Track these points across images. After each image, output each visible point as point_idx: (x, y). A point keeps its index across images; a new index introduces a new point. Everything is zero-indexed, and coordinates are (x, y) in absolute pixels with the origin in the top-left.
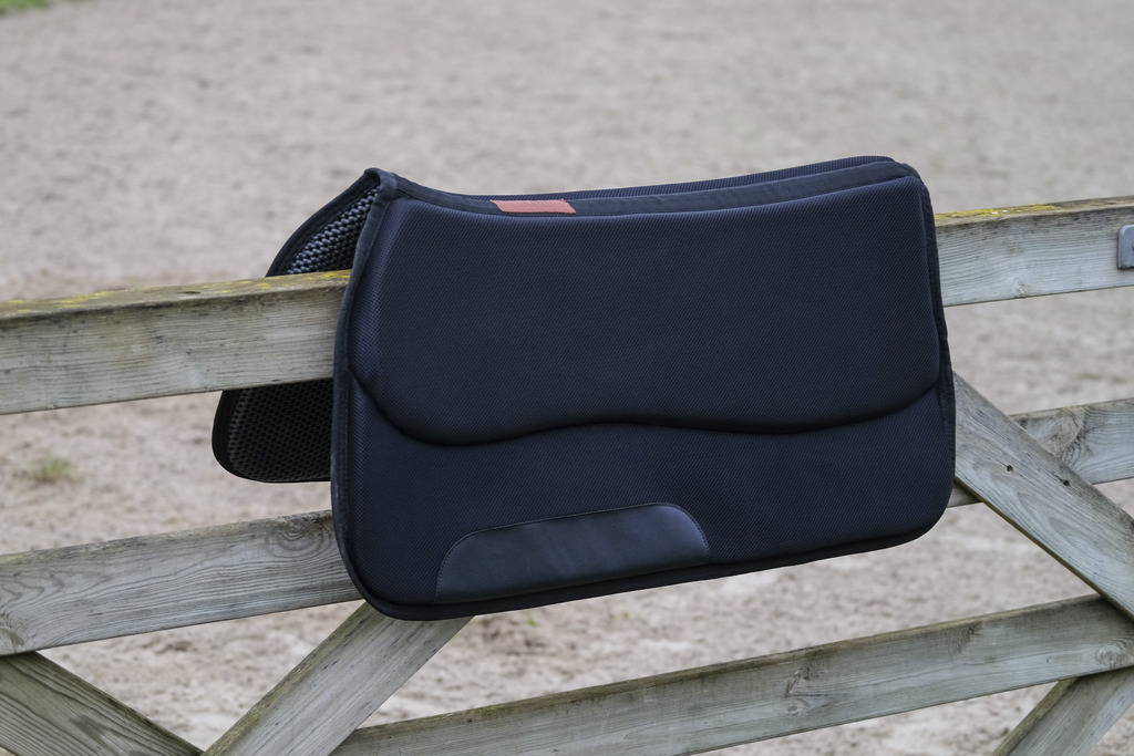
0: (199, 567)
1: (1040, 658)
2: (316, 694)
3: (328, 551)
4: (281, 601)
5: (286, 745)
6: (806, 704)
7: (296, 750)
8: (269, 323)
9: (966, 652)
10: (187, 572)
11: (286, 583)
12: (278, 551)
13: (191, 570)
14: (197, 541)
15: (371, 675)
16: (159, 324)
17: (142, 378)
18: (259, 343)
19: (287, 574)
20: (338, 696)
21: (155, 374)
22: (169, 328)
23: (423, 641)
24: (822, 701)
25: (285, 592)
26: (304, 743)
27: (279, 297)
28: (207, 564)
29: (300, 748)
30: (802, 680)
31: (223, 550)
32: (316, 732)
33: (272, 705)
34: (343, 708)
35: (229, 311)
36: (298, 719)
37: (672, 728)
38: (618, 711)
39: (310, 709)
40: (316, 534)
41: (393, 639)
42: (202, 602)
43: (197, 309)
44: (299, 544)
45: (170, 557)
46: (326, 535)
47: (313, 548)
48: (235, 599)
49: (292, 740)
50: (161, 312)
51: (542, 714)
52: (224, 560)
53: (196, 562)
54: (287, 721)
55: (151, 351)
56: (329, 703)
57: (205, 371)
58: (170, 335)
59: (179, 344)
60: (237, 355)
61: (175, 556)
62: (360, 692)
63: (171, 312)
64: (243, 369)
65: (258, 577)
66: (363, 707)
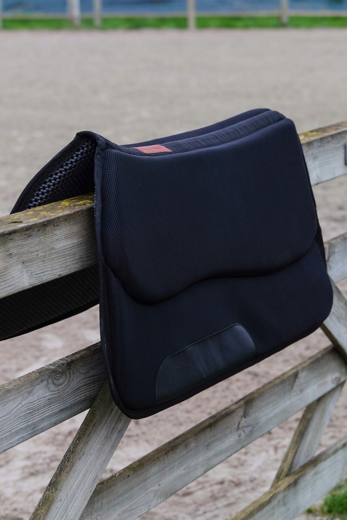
0: (20, 406)
1: (315, 386)
2: (76, 477)
3: (73, 382)
4: (54, 420)
5: (65, 513)
6: (244, 432)
7: (69, 515)
8: (57, 237)
9: (294, 389)
10: (14, 410)
11: (56, 408)
12: (53, 388)
13: (16, 409)
14: (18, 388)
15: (98, 457)
16: (11, 245)
17: (3, 283)
18: (53, 251)
19: (56, 401)
20: (84, 475)
21: (8, 280)
22: (14, 247)
23: (118, 431)
24: (250, 429)
25: (56, 414)
26: (72, 510)
27: (61, 220)
28: (23, 403)
29: (70, 513)
30: (243, 419)
31: (29, 393)
32: (77, 501)
33: (59, 489)
34: (87, 482)
35: (40, 232)
36: (70, 494)
37: (200, 459)
38: (182, 455)
39: (74, 487)
40: (68, 373)
41: (106, 433)
42: (21, 429)
43: (27, 232)
44: (61, 381)
45: (7, 402)
46: (72, 373)
47: (66, 382)
48: (34, 424)
49: (67, 508)
50: (11, 236)
51: (155, 464)
52: (30, 399)
53: (18, 403)
54: (65, 497)
55: (8, 264)
56: (82, 480)
57: (30, 274)
58: (15, 252)
59: (19, 258)
60: (44, 261)
61: (10, 401)
62: (94, 470)
63: (15, 236)
64: (46, 270)
65: (44, 406)
66: (95, 479)
